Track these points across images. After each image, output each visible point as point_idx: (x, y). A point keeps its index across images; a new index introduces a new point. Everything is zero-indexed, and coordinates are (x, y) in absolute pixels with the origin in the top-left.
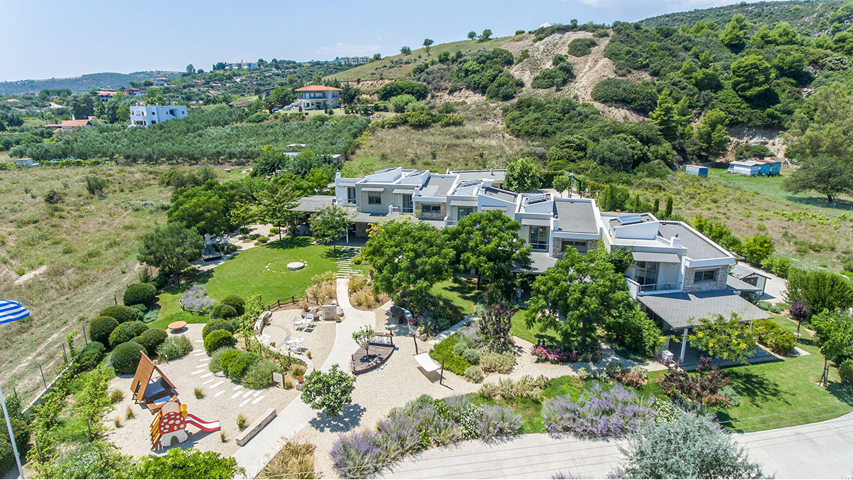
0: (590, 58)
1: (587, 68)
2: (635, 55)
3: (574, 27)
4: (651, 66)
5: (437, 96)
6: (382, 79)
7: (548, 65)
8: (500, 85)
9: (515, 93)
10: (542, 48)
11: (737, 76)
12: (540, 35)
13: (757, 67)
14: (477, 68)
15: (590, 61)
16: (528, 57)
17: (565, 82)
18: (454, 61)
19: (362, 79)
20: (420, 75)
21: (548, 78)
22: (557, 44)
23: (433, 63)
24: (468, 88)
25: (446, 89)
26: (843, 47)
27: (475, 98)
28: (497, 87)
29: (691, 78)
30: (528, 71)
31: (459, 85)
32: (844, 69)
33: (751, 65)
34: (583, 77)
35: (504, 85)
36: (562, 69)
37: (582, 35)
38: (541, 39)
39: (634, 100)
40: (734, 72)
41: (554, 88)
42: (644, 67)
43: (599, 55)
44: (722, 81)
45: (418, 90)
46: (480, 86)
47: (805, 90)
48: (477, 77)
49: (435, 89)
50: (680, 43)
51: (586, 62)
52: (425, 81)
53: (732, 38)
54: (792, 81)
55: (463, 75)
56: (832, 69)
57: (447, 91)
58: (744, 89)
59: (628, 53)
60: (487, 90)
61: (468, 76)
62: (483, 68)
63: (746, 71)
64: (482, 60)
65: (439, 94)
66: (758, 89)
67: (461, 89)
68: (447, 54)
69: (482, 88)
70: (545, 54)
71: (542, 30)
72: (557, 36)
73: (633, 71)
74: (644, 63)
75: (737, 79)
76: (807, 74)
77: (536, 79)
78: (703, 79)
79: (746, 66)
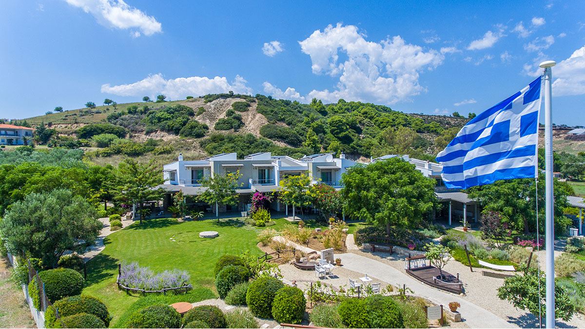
0: (250, 113)
1: (250, 119)
2: (276, 113)
3: (231, 95)
4: (286, 119)
5: (135, 136)
6: (76, 123)
7: (222, 116)
8: (192, 127)
9: (204, 133)
10: (213, 106)
11: (333, 126)
12: (209, 99)
13: (341, 122)
14: (169, 117)
15: (250, 114)
16: (205, 111)
17: (239, 127)
18: (142, 113)
19: (53, 123)
20: (115, 121)
21: (227, 124)
22: (223, 104)
23: (123, 114)
24: (163, 130)
25: (142, 131)
26: (367, 116)
27: (169, 137)
28: (190, 129)
29: (310, 127)
30: (208, 120)
31: (154, 128)
32: (373, 126)
33: (339, 120)
34: (249, 124)
35: (195, 128)
36: (235, 118)
37: (238, 100)
38: (210, 101)
39: (287, 137)
40: (330, 124)
41: (233, 130)
42: (283, 120)
43: (254, 112)
44: (325, 129)
45: (118, 131)
46: (174, 128)
47: (360, 135)
48: (170, 123)
49: (132, 131)
50: (295, 109)
51: (248, 115)
52: (121, 125)
53: (321, 108)
54: (355, 131)
55: (156, 121)
56: (368, 126)
57: (145, 132)
58: (337, 133)
59: (272, 111)
60: (180, 132)
61: (161, 122)
62: (173, 117)
63: (337, 124)
64: (171, 112)
65: (136, 135)
66: (344, 133)
67: (156, 131)
68: (136, 108)
69: (176, 130)
70: (216, 110)
71: (210, 96)
72: (222, 100)
73: (278, 122)
74: (282, 117)
75: (333, 128)
76: (359, 127)
77: (218, 124)
78: (317, 127)
79: (337, 121)
